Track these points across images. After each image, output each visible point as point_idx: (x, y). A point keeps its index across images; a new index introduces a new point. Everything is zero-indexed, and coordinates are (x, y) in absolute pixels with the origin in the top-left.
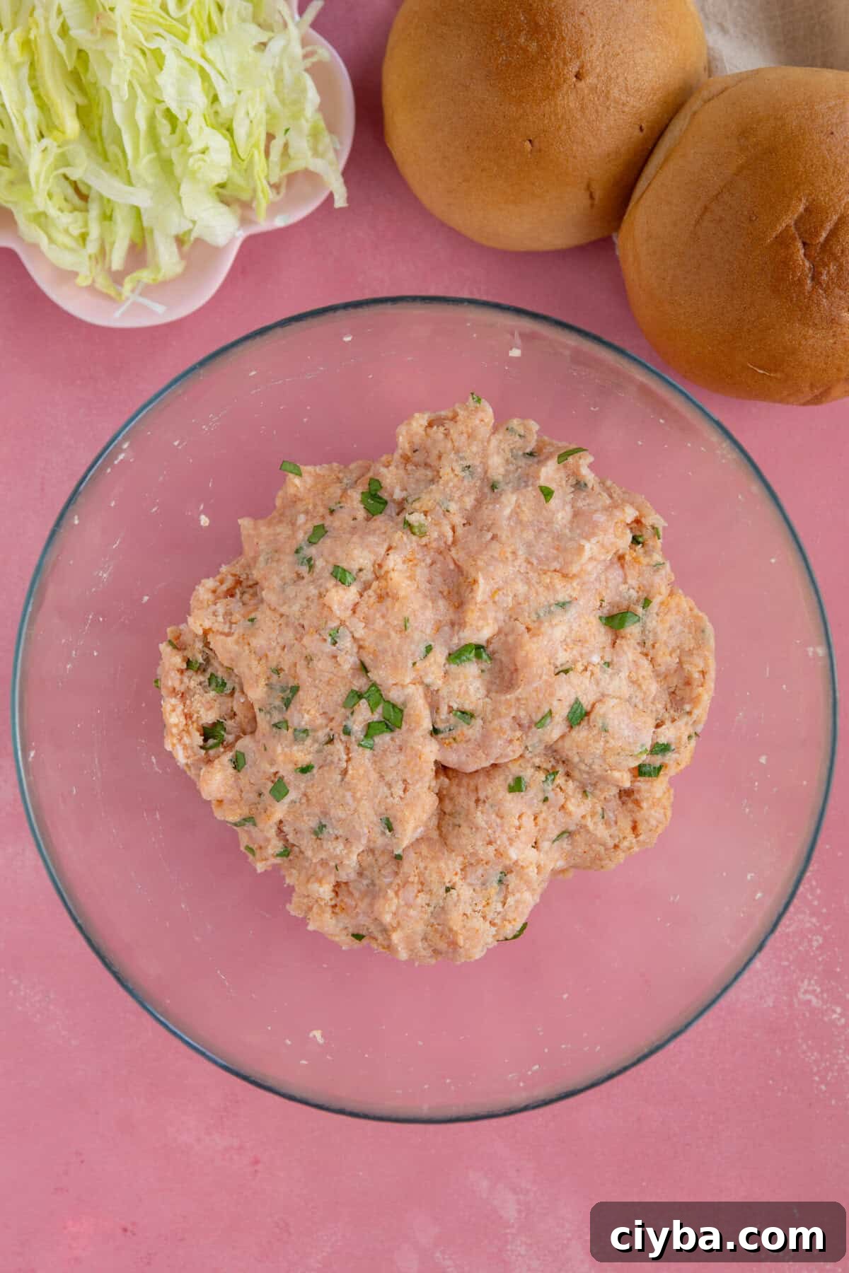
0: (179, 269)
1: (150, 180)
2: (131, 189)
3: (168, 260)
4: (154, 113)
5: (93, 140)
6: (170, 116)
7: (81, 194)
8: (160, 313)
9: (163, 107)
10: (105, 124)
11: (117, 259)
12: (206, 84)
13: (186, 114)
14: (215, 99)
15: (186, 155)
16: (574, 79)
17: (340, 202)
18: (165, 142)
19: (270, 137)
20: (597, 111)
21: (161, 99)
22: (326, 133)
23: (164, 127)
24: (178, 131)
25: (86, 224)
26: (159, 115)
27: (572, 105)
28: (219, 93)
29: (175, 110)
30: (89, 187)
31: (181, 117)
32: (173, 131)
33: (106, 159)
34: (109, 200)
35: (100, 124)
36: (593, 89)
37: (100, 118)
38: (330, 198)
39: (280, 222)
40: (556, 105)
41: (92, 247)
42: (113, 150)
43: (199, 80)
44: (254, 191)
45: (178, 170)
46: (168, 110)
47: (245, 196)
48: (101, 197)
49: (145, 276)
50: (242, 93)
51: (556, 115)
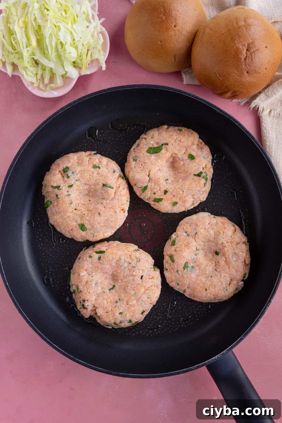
0: (62, 84)
1: (55, 60)
2: (50, 62)
3: (59, 81)
4: (57, 43)
5: (41, 49)
6: (61, 43)
7: (37, 63)
8: (56, 94)
9: (60, 41)
10: (45, 44)
11: (46, 81)
12: (72, 35)
13: (65, 42)
14: (74, 40)
15: (65, 54)
16: (174, 27)
17: (104, 69)
18: (60, 50)
19: (88, 50)
20: (179, 36)
21: (59, 39)
22: (102, 51)
23: (60, 46)
24: (63, 48)
25: (37, 71)
26: (58, 43)
27: (172, 34)
28: (75, 38)
29: (63, 42)
30: (39, 61)
31: (64, 43)
32: (62, 48)
33: (44, 54)
34: (44, 65)
35: (43, 45)
36: (178, 30)
37: (43, 43)
38: (102, 67)
39: (88, 73)
40: (168, 33)
41: (39, 77)
42: (46, 52)
43: (70, 35)
44: (82, 64)
45: (63, 58)
46: (61, 42)
47: (80, 66)
48: (42, 64)
49: (52, 85)
50: (81, 39)
51: (168, 35)
